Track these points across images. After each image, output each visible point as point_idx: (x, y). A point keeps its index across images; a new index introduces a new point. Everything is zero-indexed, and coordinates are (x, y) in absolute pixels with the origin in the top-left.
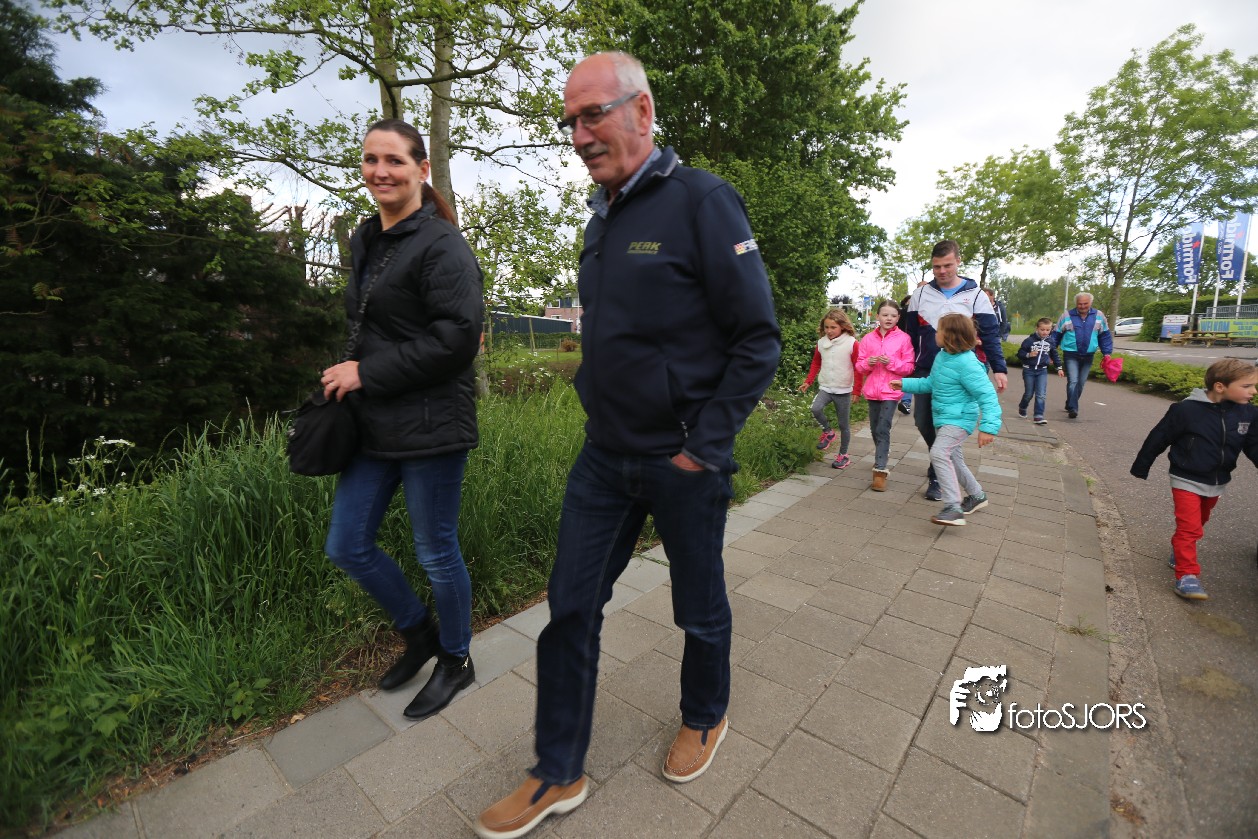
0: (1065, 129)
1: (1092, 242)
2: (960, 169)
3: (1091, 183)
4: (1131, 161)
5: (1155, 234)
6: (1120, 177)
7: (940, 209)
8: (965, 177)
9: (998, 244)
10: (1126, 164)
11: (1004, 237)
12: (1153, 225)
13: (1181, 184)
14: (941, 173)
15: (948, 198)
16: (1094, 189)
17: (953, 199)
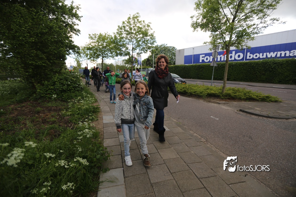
0: (118, 29)
2: (94, 35)
6: (129, 42)
7: (90, 44)
8: (95, 37)
11: (105, 53)
14: (90, 35)
15: (92, 42)
17: (93, 42)
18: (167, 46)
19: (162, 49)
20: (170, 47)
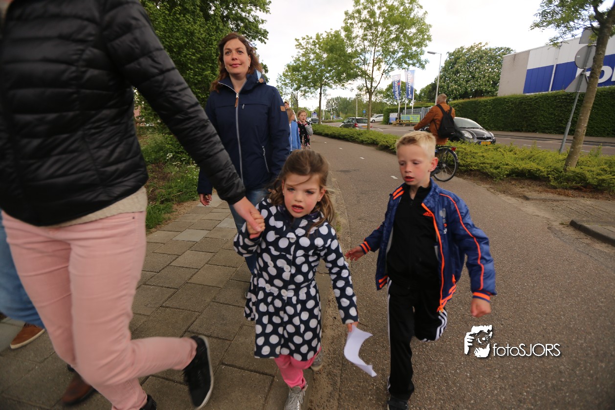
0: (345, 19)
1: (360, 78)
2: (305, 39)
3: (358, 48)
4: (373, 39)
5: (382, 74)
6: (369, 46)
7: (298, 59)
8: (308, 43)
9: (325, 78)
10: (371, 40)
11: (328, 75)
12: (382, 71)
13: (390, 52)
14: (296, 40)
15: (302, 54)
16: (360, 51)
17: (304, 54)
18: (487, 47)
19: (473, 56)
20: (496, 49)
